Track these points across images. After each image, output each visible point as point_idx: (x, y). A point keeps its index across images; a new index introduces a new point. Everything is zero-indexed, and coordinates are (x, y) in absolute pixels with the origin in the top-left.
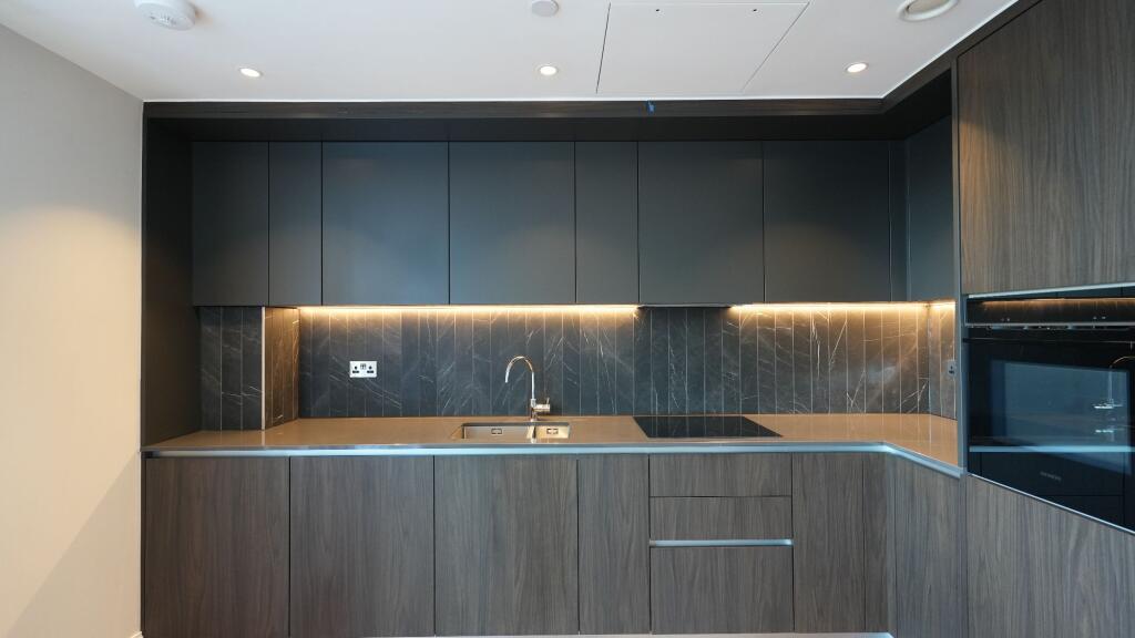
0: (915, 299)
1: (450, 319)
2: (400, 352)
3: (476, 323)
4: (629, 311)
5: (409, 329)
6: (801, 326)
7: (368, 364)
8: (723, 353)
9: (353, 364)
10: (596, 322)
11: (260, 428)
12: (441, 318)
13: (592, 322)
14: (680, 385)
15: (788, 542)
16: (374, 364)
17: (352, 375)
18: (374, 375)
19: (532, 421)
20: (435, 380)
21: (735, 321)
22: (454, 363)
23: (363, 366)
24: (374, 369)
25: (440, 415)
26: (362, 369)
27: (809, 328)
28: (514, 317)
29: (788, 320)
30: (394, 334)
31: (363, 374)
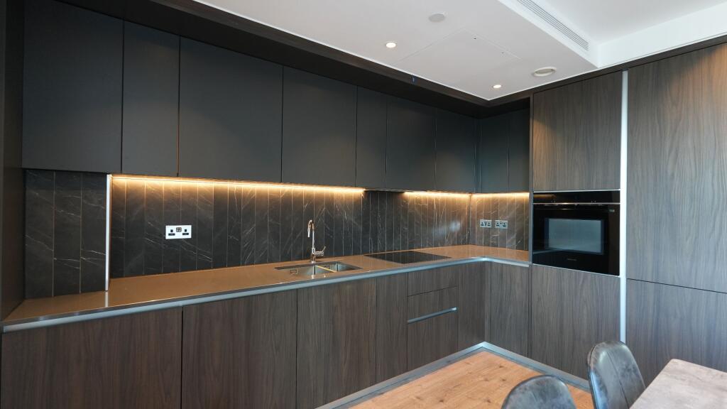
0: (465, 192)
1: (252, 193)
2: (212, 217)
3: (270, 196)
4: (358, 192)
5: (220, 200)
6: (430, 202)
7: (183, 227)
8: (402, 217)
9: (168, 229)
10: (342, 198)
11: (103, 289)
12: (246, 192)
13: (340, 198)
14: (383, 235)
15: (455, 309)
16: (189, 228)
17: (168, 237)
18: (189, 236)
19: (313, 262)
20: (240, 238)
21: (406, 200)
22: (255, 225)
23: (179, 230)
24: (189, 231)
25: (243, 265)
26: (178, 232)
27: (433, 204)
28: (296, 193)
29: (426, 200)
30: (207, 202)
31: (179, 236)
